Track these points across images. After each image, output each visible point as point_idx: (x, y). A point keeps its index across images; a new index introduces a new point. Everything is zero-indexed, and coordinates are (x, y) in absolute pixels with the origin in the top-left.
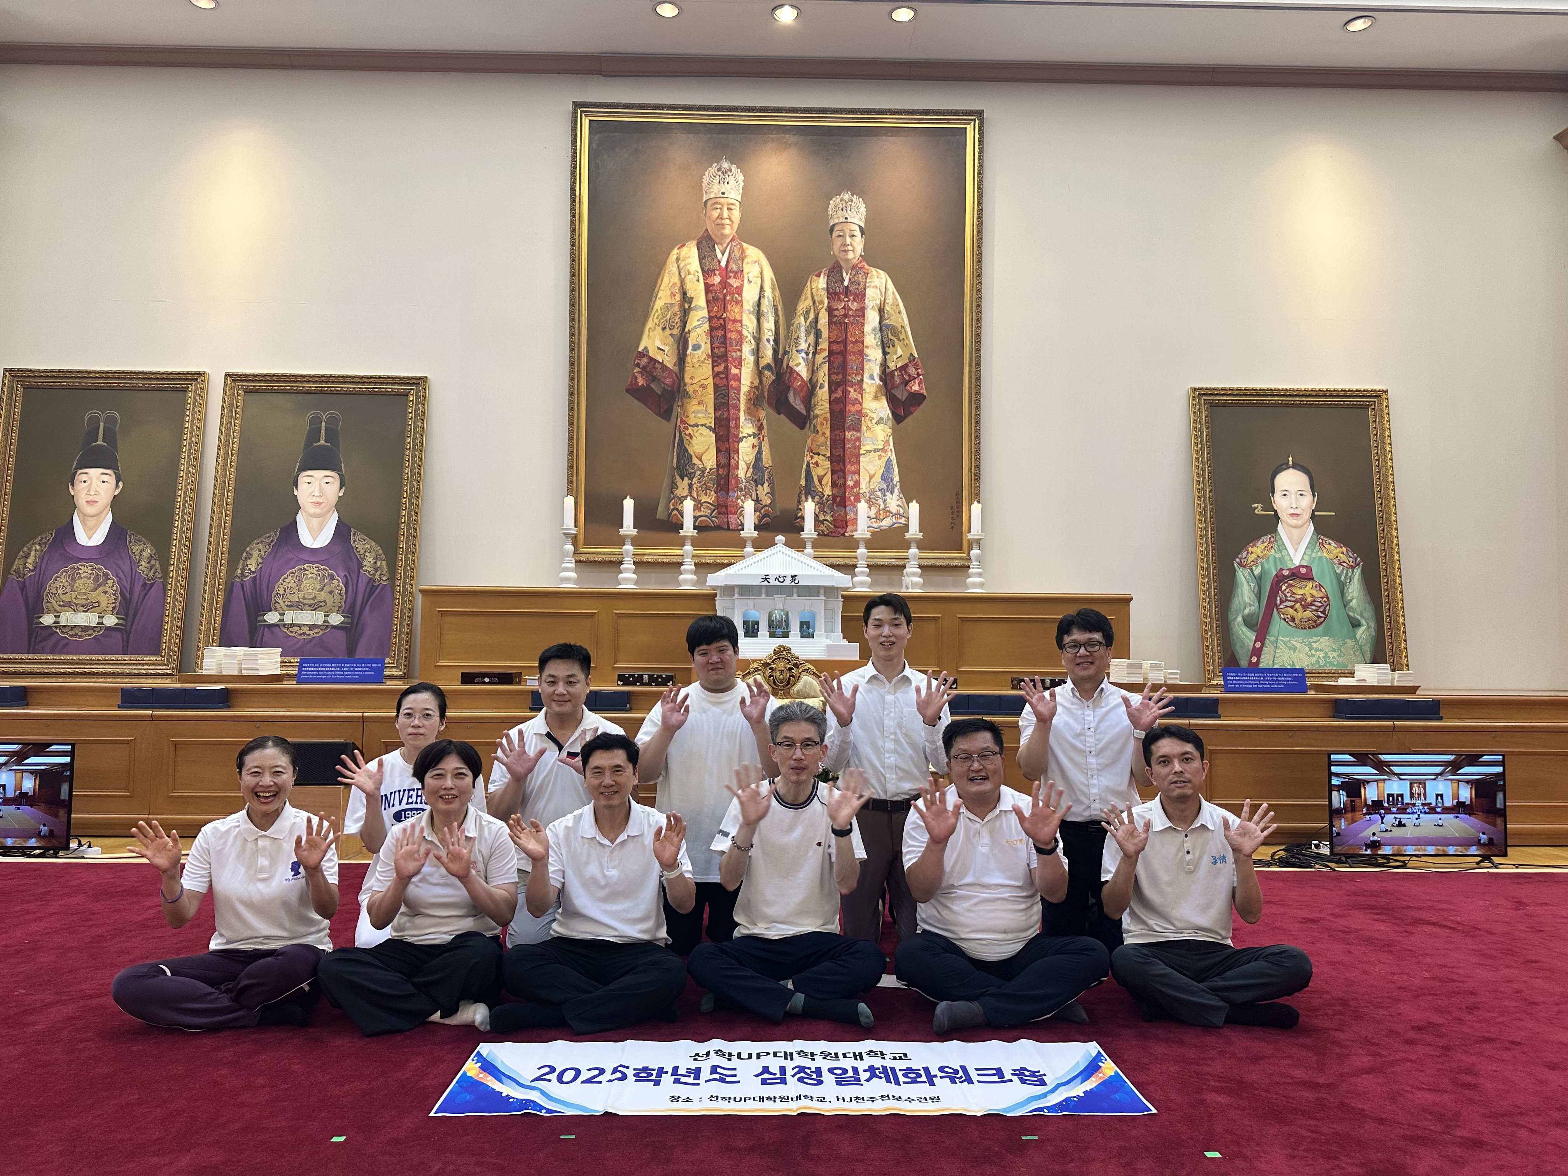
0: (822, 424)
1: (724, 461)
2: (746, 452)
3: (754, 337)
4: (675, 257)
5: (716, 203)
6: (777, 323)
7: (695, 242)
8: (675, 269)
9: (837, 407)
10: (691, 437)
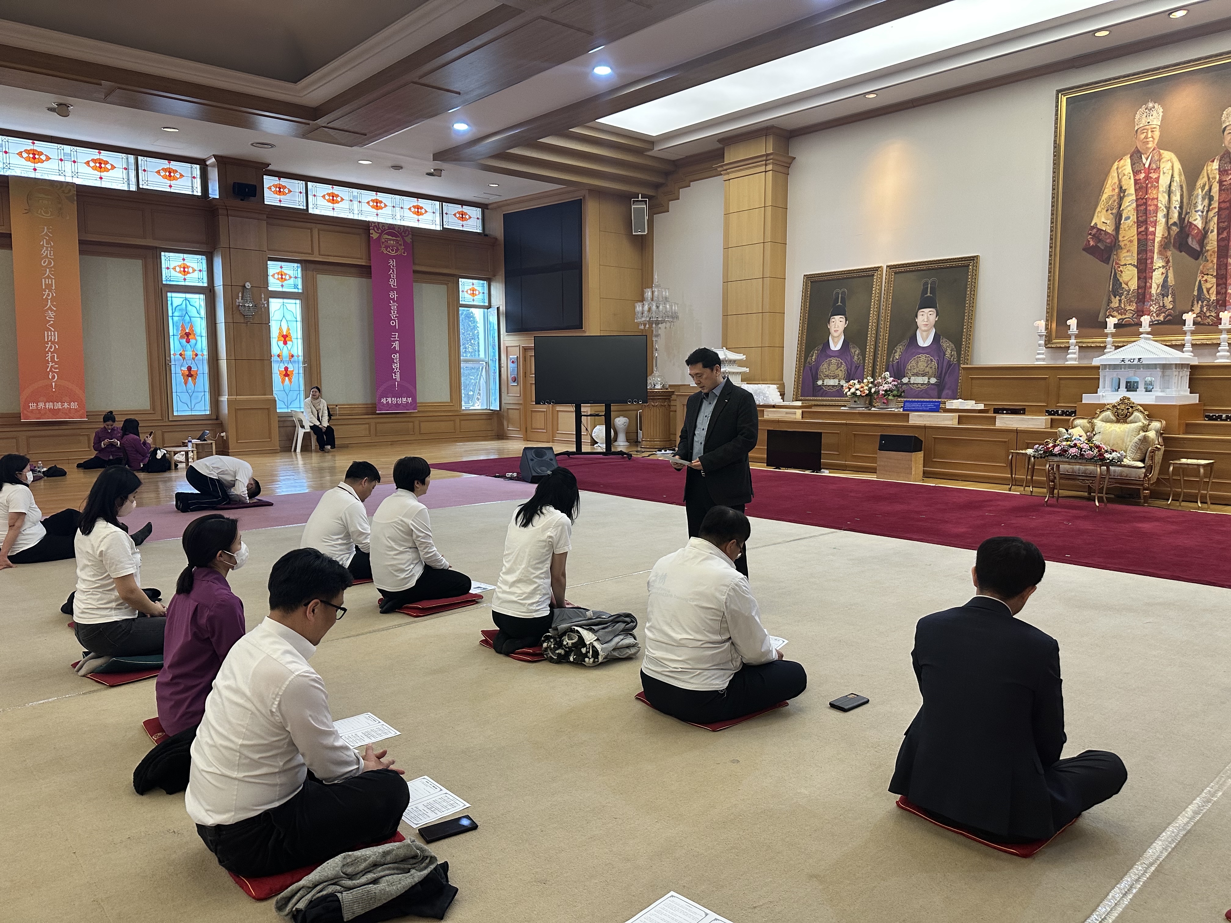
0: (1211, 255)
1: (1143, 284)
2: (1157, 277)
3: (1166, 207)
4: (1116, 167)
5: (1144, 130)
6: (1182, 196)
7: (1129, 155)
8: (1116, 174)
9: (1223, 244)
10: (1122, 272)
